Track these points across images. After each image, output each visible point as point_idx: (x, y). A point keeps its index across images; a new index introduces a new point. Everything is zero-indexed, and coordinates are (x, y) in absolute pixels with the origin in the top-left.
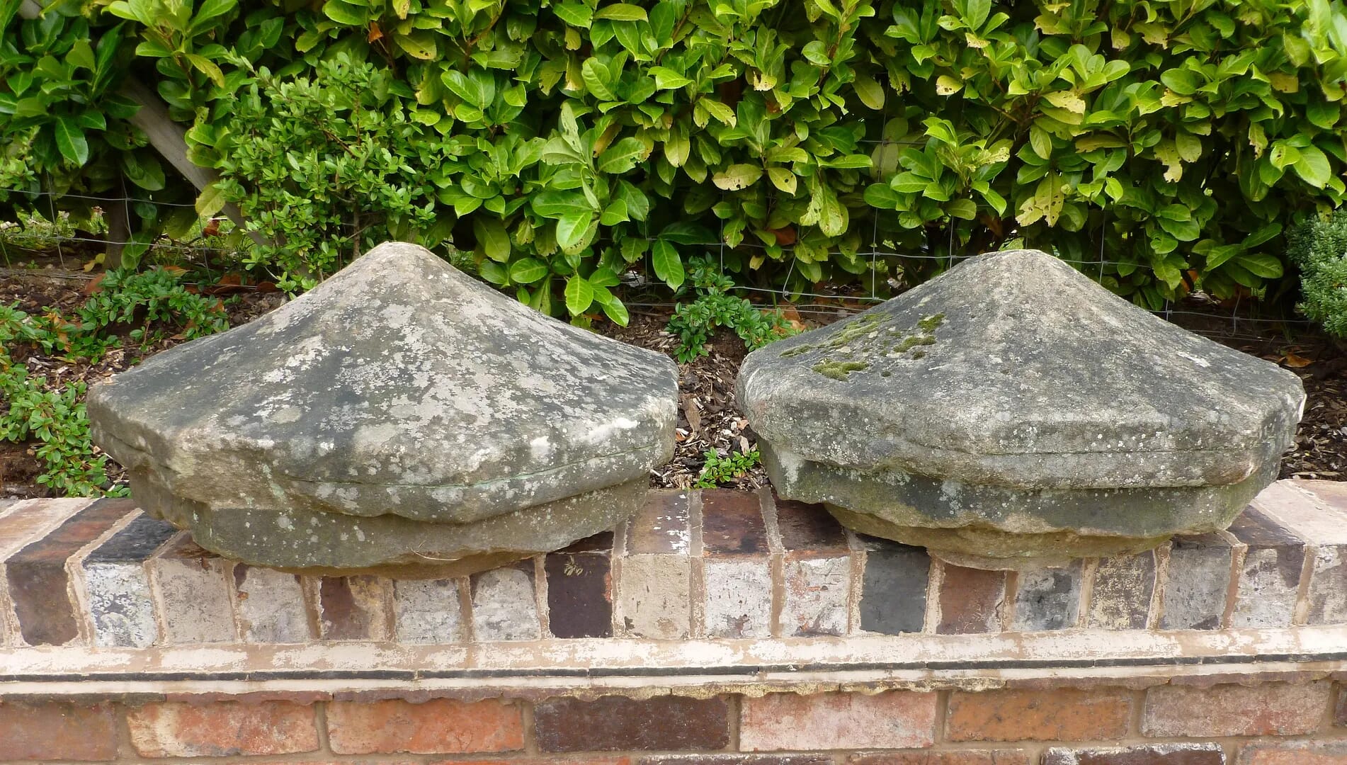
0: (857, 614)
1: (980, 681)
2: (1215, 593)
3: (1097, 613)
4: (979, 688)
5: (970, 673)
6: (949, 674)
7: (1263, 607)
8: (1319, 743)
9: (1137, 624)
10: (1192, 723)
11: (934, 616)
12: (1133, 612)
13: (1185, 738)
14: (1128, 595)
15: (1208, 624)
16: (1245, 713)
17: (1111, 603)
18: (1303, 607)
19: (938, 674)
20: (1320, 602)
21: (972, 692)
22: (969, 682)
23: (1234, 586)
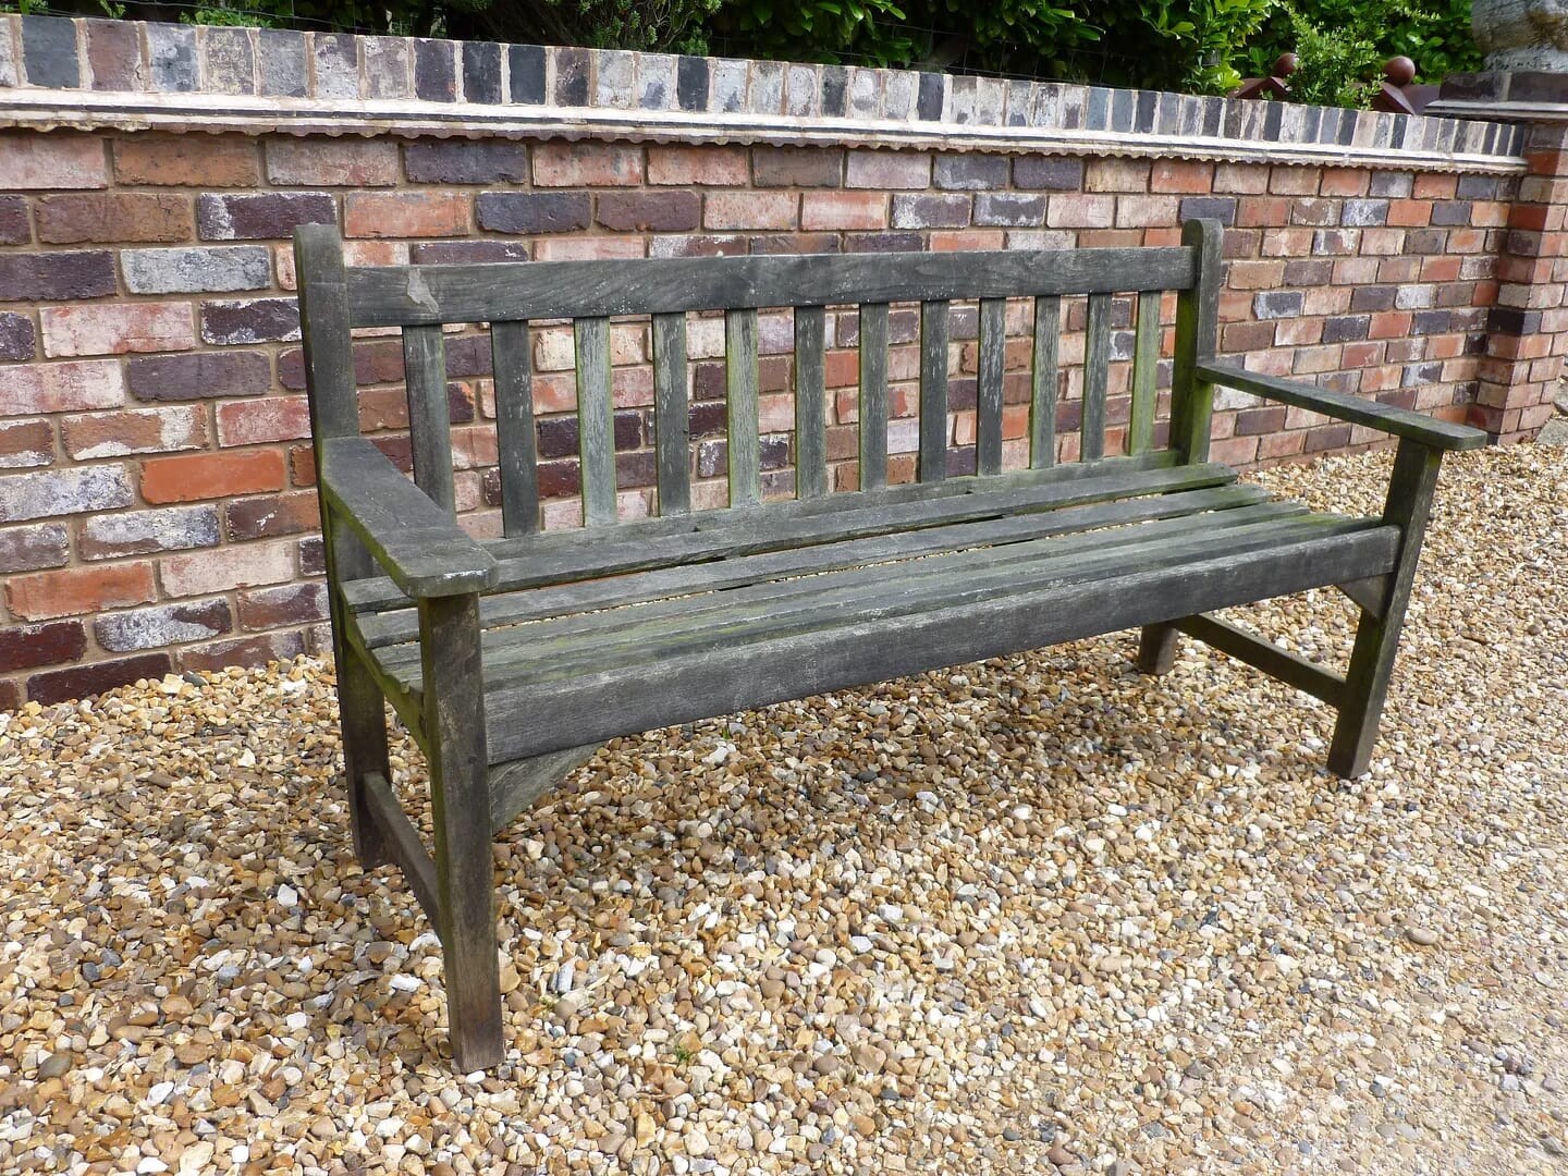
0: (23, 70)
1: (131, 123)
2: (299, 67)
3: (215, 80)
4: (131, 129)
5: (122, 116)
6: (105, 116)
7: (336, 81)
8: (400, 194)
9: (247, 90)
10: (304, 173)
11: (87, 76)
12: (242, 81)
13: (301, 186)
14: (235, 66)
15: (299, 92)
16: (342, 167)
17: (225, 72)
18: (364, 84)
19: (95, 115)
20: (375, 80)
21: (127, 132)
22: (122, 123)
23: (311, 65)
